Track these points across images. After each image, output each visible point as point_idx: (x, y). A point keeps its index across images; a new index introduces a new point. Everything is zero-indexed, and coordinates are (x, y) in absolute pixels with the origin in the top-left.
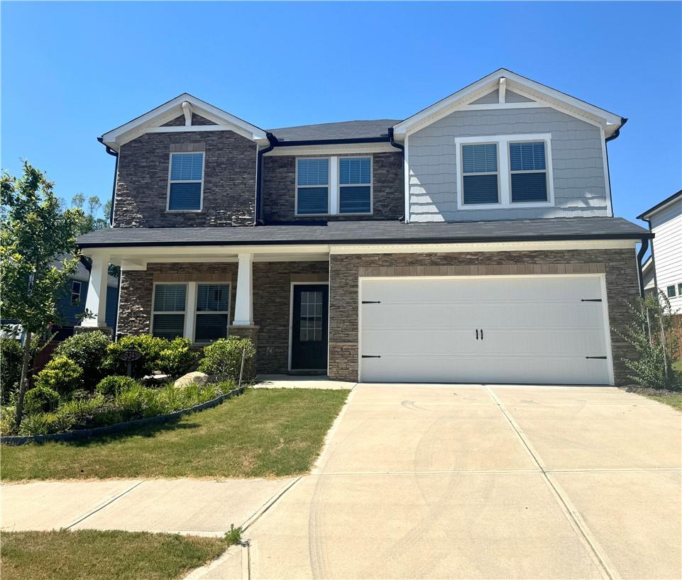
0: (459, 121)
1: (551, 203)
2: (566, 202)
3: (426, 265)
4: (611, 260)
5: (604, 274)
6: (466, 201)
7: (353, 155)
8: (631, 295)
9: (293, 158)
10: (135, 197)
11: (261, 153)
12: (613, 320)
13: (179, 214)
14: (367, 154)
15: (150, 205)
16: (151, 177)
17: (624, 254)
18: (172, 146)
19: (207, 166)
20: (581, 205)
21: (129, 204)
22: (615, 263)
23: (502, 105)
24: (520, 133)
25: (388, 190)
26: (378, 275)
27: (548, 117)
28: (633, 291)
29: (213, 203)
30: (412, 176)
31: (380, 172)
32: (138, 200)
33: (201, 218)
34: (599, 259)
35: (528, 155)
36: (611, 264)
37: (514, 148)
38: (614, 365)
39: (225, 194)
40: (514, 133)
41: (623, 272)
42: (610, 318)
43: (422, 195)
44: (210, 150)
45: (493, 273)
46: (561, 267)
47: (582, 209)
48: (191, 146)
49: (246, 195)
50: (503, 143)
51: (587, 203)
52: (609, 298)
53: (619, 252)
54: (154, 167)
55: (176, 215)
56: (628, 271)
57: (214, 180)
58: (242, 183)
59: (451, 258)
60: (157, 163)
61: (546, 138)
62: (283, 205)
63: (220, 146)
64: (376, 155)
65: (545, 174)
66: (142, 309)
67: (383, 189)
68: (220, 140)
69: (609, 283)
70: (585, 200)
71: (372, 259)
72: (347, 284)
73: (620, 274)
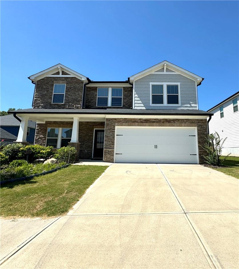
0: (151, 77)
1: (180, 105)
2: (184, 105)
3: (139, 122)
4: (199, 123)
5: (197, 127)
6: (153, 103)
7: (117, 87)
8: (205, 134)
9: (97, 87)
10: (41, 98)
11: (85, 85)
12: (199, 142)
13: (56, 104)
14: (121, 87)
15: (47, 101)
16: (47, 92)
17: (203, 120)
18: (55, 82)
19: (66, 89)
20: (189, 106)
21: (39, 101)
22: (200, 124)
23: (165, 73)
24: (170, 82)
25: (128, 99)
26: (122, 126)
27: (179, 77)
28: (206, 133)
29: (68, 101)
30: (136, 94)
31: (125, 93)
32: (42, 99)
33: (64, 106)
34: (195, 122)
35: (173, 89)
36: (199, 124)
37: (169, 87)
38: (199, 157)
39: (72, 98)
40: (168, 82)
41: (203, 126)
42: (198, 142)
43: (139, 100)
44: (68, 83)
45: (161, 126)
46: (183, 124)
47: (189, 107)
48: (61, 82)
49: (79, 99)
50: (165, 85)
51: (191, 105)
52: (198, 135)
53: (202, 120)
54: (48, 88)
55: (55, 105)
56: (204, 126)
57: (68, 93)
58: (78, 95)
59: (147, 120)
60: (49, 87)
61: (179, 84)
62: (92, 103)
63: (71, 82)
64: (124, 88)
65: (178, 95)
66: (43, 137)
67: (126, 99)
68: (71, 80)
69: (198, 130)
70: (190, 104)
71: (120, 120)
72: (111, 129)
73: (202, 127)
